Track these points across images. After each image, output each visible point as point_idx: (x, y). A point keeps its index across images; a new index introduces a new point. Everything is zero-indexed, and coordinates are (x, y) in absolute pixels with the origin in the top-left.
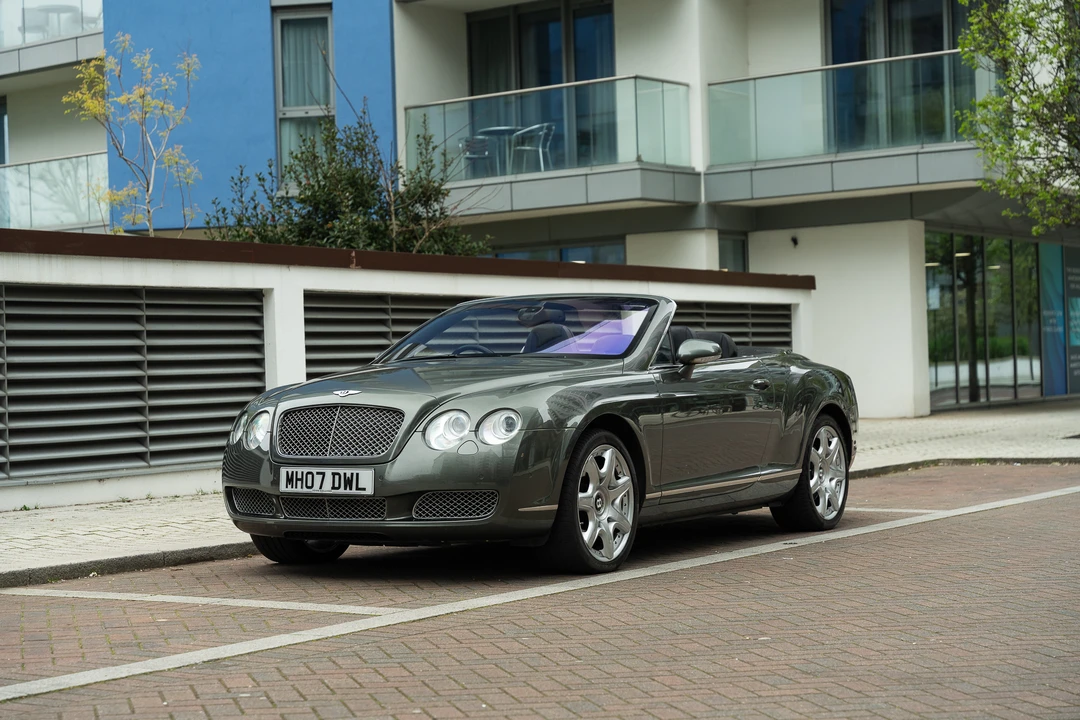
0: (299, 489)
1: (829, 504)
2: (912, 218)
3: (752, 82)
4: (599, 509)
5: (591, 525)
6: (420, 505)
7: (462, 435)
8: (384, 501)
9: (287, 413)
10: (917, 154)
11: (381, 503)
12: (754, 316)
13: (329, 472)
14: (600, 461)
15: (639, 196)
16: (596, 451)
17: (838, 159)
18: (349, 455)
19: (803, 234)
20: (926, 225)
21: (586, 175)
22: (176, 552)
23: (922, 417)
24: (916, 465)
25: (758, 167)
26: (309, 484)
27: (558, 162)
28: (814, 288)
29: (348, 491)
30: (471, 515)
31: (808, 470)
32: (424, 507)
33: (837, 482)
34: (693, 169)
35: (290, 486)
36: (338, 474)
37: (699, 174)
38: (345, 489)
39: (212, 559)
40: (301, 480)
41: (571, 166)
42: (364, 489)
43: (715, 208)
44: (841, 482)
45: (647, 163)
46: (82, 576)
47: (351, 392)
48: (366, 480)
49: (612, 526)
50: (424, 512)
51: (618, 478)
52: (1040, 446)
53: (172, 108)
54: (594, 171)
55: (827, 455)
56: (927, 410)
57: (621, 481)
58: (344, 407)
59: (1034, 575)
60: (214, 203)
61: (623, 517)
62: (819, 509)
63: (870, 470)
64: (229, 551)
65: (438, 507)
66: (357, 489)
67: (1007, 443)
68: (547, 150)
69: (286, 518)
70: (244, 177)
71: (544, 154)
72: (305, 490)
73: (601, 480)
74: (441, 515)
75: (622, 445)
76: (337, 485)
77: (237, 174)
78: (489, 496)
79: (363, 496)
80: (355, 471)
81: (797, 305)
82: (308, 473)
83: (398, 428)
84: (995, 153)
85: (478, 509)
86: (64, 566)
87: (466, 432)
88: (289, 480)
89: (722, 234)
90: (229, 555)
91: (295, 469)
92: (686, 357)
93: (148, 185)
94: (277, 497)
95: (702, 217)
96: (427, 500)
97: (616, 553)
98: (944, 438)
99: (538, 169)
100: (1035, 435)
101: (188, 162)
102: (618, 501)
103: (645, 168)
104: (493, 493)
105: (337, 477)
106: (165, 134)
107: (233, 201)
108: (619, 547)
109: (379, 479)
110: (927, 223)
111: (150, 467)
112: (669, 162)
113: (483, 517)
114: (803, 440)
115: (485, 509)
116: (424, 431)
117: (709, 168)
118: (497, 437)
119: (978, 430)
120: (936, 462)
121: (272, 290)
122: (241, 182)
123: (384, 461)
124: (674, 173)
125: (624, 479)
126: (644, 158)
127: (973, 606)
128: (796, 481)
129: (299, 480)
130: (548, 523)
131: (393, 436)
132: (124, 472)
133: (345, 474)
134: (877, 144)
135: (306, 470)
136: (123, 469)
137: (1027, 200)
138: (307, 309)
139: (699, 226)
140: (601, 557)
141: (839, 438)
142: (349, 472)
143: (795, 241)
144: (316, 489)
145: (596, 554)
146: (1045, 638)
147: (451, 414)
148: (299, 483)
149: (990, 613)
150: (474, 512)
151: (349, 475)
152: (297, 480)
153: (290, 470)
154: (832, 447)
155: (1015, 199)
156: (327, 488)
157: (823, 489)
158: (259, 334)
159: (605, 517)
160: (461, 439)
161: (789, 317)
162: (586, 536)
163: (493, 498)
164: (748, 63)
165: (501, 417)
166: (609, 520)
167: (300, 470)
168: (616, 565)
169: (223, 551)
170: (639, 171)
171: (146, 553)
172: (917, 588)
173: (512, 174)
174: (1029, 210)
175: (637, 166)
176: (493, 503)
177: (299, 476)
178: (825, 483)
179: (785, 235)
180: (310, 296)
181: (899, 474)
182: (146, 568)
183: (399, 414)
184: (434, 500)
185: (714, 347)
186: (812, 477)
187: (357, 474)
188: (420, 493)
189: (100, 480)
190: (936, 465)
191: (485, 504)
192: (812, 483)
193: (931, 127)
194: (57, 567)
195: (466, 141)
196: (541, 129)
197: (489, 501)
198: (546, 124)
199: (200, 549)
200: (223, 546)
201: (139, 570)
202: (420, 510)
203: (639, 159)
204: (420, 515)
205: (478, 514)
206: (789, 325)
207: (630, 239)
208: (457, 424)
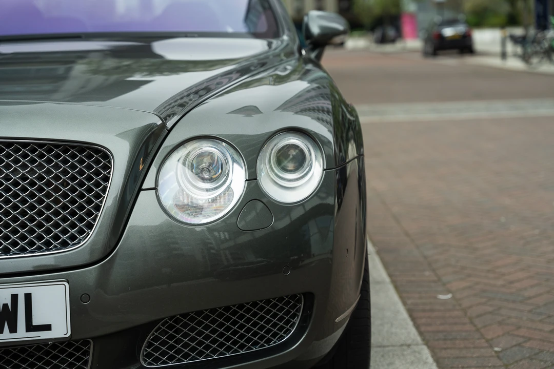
8: (89, 345)
29: (6, 336)
42: (48, 328)
48: (53, 306)
79: (45, 342)
80: (21, 292)
109: (81, 301)
116: (155, 189)
147: (190, 147)
151: (7, 299)
187: (28, 297)
204: (156, 362)
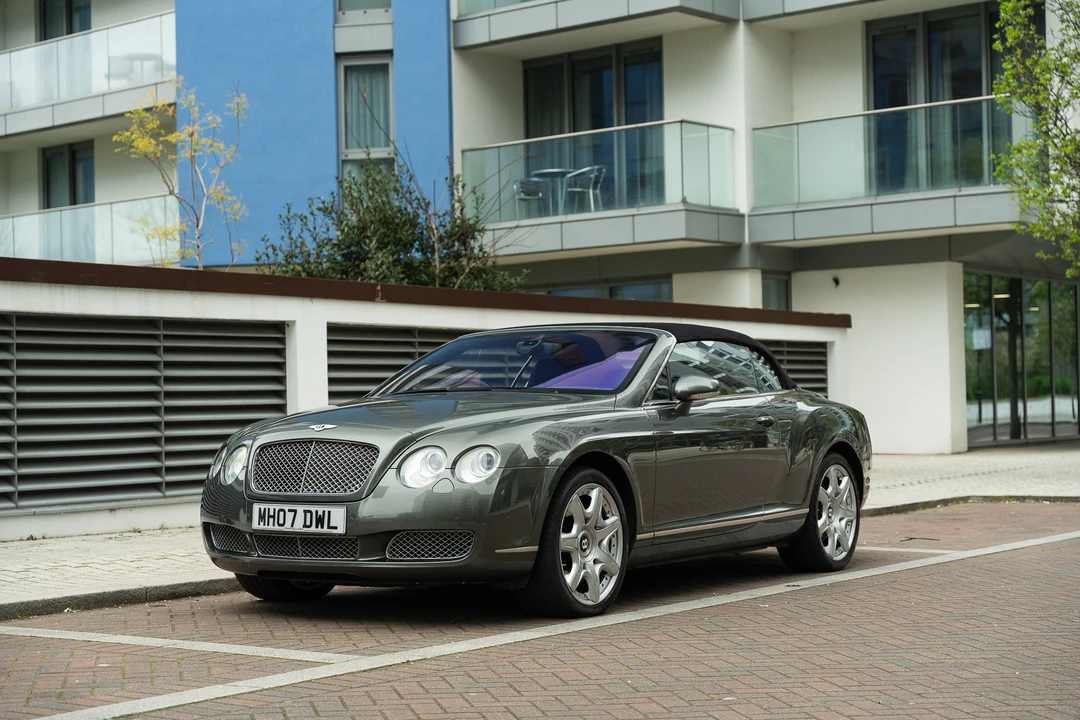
0: (272, 527)
1: (839, 545)
2: (950, 259)
3: (795, 126)
4: (584, 550)
5: (575, 567)
6: (394, 545)
7: (438, 473)
8: (356, 540)
9: (263, 448)
10: (955, 197)
11: (353, 543)
12: (789, 353)
13: (300, 509)
14: (586, 501)
15: (683, 236)
16: (582, 490)
17: (878, 201)
18: (322, 491)
19: (845, 274)
20: (964, 267)
21: (633, 216)
22: (160, 587)
23: (959, 453)
24: (945, 502)
25: (800, 209)
26: (281, 522)
27: (608, 202)
28: (850, 326)
29: (319, 530)
30: (446, 556)
31: (816, 510)
32: (398, 547)
33: (847, 522)
34: (738, 211)
35: (262, 523)
36: (310, 512)
37: (743, 216)
38: (317, 527)
39: (198, 594)
40: (273, 517)
41: (621, 206)
42: (336, 528)
43: (758, 248)
44: (852, 521)
45: (692, 205)
46: (56, 612)
47: (327, 426)
48: (338, 518)
49: (598, 568)
50: (398, 553)
51: (605, 518)
52: (1070, 484)
53: (222, 146)
54: (640, 212)
55: (837, 494)
56: (964, 446)
57: (608, 521)
58: (319, 441)
59: (1038, 626)
60: (263, 240)
61: (611, 559)
62: (828, 549)
63: (897, 507)
64: (218, 587)
65: (412, 547)
66: (329, 527)
67: (1039, 480)
68: (598, 191)
69: (259, 556)
70: (292, 214)
71: (595, 195)
72: (277, 528)
73: (587, 520)
74: (416, 556)
75: (610, 483)
76: (308, 523)
77: (284, 213)
78: (465, 537)
79: (334, 535)
80: (327, 509)
81: (833, 343)
82: (280, 510)
83: (372, 465)
84: (1028, 195)
85: (453, 550)
86: (37, 601)
87: (443, 469)
88: (262, 517)
89: (765, 273)
90: (217, 590)
91: (267, 506)
92: (683, 393)
93: (198, 220)
94: (251, 534)
95: (746, 257)
96: (401, 539)
97: (603, 597)
98: (977, 474)
99: (589, 210)
100: (1068, 473)
101: (235, 198)
102: (605, 542)
103: (691, 210)
104: (469, 534)
105: (308, 515)
106: (216, 171)
107: (282, 238)
108: (606, 590)
109: (351, 517)
110: (966, 264)
111: (165, 497)
112: (713, 204)
113: (458, 559)
114: (811, 476)
115: (461, 550)
116: (399, 469)
117: (753, 209)
118: (477, 474)
119: (1011, 467)
120: (965, 499)
121: (294, 322)
122: (289, 220)
123: (358, 499)
124: (718, 214)
125: (613, 519)
126: (689, 200)
127: (966, 661)
128: (804, 520)
129: (271, 517)
130: (529, 564)
131: (367, 472)
132: (139, 502)
133: (317, 512)
134: (917, 186)
135: (278, 507)
136: (136, 499)
137: (1062, 242)
138: (330, 342)
139: (743, 266)
140: (585, 600)
141: (850, 477)
142: (320, 509)
143: (836, 281)
144: (287, 527)
145: (580, 598)
146: (1036, 703)
147: (427, 451)
148: (271, 520)
149: (980, 671)
150: (449, 553)
151: (320, 513)
152: (269, 516)
153: (263, 506)
154: (842, 486)
155: (1050, 241)
156: (299, 526)
157: (832, 529)
158: (281, 366)
159: (590, 558)
160: (438, 476)
161: (824, 354)
162: (569, 578)
163: (469, 539)
164: (792, 109)
165: (478, 455)
166: (596, 562)
167: (273, 507)
168: (603, 609)
169: (211, 587)
170: (684, 212)
171: (126, 588)
172: (911, 639)
173: (564, 214)
174: (1062, 252)
175: (682, 207)
176: (469, 544)
177: (272, 513)
178: (834, 524)
179: (827, 275)
180: (333, 329)
181: (929, 511)
182: (127, 603)
183: (374, 449)
184: (408, 539)
185: (713, 384)
186: (820, 517)
187: (329, 512)
188: (395, 532)
189: (111, 510)
190: (966, 502)
191: (461, 544)
192: (820, 523)
193: (969, 172)
194: (28, 602)
195: (522, 183)
196: (591, 171)
197: (465, 542)
198: (596, 167)
199: (185, 584)
200: (211, 582)
201: (118, 605)
202: (394, 550)
203: (684, 201)
204: (394, 556)
205: (453, 555)
206: (824, 363)
207: (677, 279)
208: (433, 462)
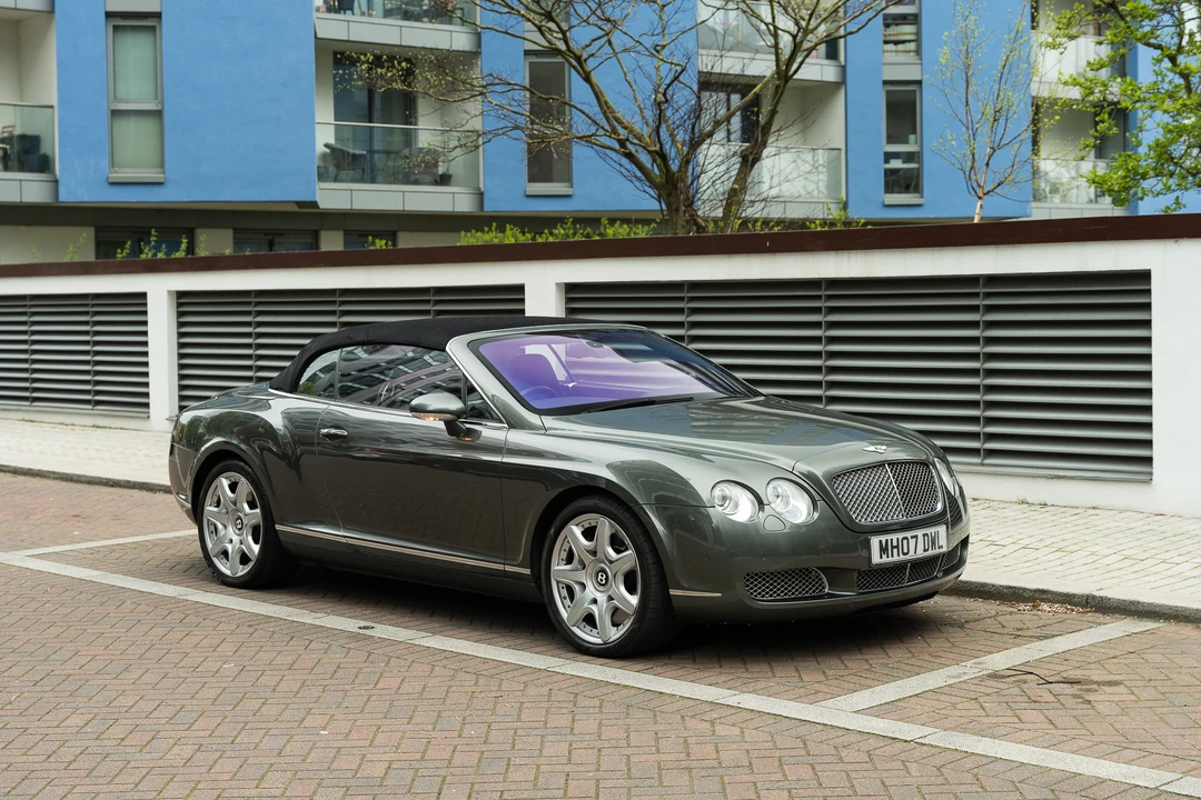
26: (905, 551)
29: (933, 553)
35: (884, 556)
36: (927, 535)
38: (932, 550)
66: (938, 548)
72: (902, 557)
82: (903, 539)
88: (883, 550)
91: (889, 537)
105: (927, 540)
129: (896, 547)
133: (931, 534)
135: (901, 536)
142: (933, 531)
144: (911, 555)
148: (895, 550)
152: (893, 547)
153: (883, 538)
156: (921, 553)
167: (895, 537)
177: (895, 544)
